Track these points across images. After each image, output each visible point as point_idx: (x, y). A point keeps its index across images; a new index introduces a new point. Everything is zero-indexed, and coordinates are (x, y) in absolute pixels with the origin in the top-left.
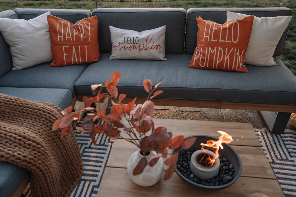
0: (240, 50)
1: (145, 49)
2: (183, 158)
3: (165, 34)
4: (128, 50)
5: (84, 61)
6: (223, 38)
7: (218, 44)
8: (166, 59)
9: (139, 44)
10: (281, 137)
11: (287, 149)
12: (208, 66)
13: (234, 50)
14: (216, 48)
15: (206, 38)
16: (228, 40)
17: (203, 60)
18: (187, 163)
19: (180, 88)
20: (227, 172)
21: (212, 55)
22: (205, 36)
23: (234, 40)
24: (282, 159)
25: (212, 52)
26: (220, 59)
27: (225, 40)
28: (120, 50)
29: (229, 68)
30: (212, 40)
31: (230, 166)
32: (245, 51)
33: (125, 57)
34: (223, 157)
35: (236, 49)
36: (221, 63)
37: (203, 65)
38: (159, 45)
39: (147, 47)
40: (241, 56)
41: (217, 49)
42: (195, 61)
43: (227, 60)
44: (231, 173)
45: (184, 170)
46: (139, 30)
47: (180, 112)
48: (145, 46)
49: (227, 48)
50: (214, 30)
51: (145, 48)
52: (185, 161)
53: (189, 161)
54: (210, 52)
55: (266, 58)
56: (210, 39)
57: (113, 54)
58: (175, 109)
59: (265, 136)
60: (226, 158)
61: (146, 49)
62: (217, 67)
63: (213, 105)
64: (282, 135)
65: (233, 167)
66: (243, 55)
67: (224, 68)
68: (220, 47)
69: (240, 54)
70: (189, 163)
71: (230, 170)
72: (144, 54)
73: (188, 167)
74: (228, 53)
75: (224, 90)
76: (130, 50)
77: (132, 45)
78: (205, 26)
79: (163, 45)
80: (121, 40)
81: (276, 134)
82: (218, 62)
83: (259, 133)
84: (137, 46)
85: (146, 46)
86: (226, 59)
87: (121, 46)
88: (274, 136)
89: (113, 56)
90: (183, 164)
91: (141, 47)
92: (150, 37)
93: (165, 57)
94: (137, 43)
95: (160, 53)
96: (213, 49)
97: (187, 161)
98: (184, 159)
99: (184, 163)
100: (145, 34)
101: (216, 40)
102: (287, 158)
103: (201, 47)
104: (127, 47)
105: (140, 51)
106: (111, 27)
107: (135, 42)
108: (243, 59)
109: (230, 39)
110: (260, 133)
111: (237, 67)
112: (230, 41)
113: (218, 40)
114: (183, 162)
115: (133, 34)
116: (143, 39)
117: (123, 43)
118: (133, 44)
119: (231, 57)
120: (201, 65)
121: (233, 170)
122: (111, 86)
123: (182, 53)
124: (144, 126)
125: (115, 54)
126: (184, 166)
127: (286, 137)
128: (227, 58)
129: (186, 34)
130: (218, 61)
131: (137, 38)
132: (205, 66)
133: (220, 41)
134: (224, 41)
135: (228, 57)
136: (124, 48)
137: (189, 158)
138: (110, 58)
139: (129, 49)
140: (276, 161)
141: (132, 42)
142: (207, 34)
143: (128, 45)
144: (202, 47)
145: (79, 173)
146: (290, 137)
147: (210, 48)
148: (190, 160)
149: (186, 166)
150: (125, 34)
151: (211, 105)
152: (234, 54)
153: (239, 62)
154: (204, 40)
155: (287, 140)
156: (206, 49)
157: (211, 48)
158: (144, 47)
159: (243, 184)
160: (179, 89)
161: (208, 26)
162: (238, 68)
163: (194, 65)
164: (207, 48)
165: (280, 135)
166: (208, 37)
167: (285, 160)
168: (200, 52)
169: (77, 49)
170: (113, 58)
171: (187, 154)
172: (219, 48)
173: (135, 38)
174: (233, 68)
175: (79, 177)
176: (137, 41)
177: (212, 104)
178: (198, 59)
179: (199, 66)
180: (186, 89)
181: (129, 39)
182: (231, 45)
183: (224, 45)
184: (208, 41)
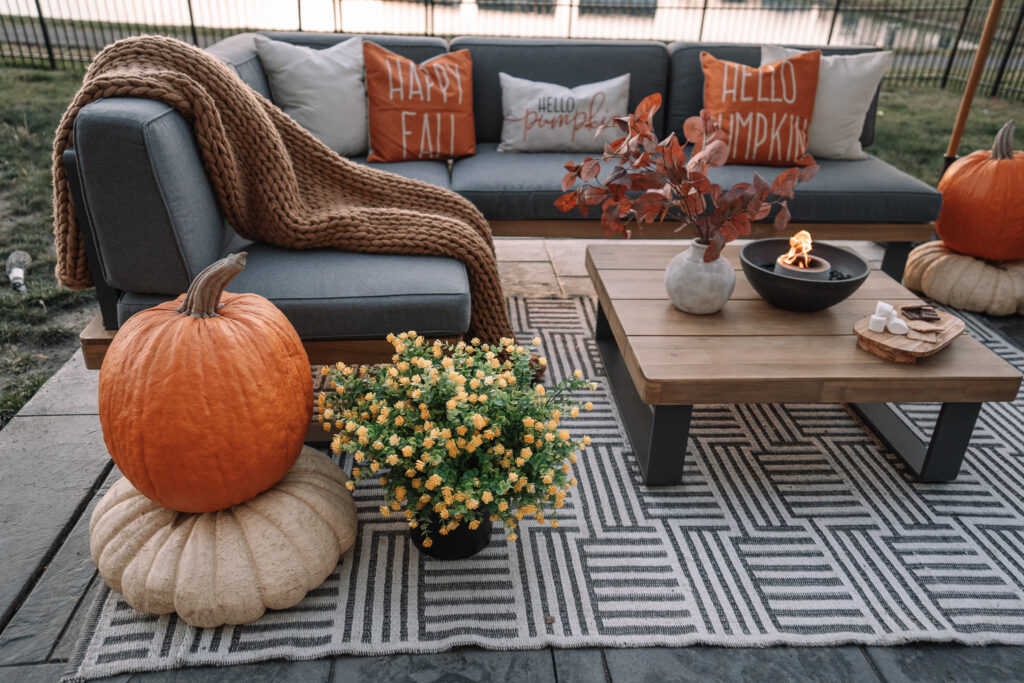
0: (799, 120)
1: (586, 126)
3: (627, 94)
4: (548, 126)
5: (446, 152)
6: (766, 93)
7: (754, 107)
9: (573, 114)
12: (734, 157)
13: (788, 119)
14: (751, 114)
15: (729, 96)
16: (775, 98)
21: (744, 130)
22: (725, 92)
23: (787, 97)
25: (744, 124)
26: (760, 138)
27: (769, 97)
28: (527, 128)
29: (780, 159)
30: (743, 99)
32: (809, 121)
33: (538, 144)
35: (792, 117)
36: (764, 148)
39: (593, 120)
41: (754, 118)
43: (776, 140)
46: (571, 85)
48: (588, 118)
49: (774, 115)
50: (748, 78)
51: (587, 123)
54: (740, 124)
55: (847, 140)
56: (738, 96)
57: (509, 138)
61: (589, 126)
62: (754, 157)
66: (805, 131)
67: (770, 158)
68: (760, 112)
69: (801, 127)
72: (584, 137)
74: (777, 125)
76: (553, 127)
77: (557, 115)
78: (723, 71)
80: (533, 104)
82: (757, 145)
84: (570, 118)
85: (591, 118)
86: (773, 137)
87: (532, 117)
89: (507, 145)
91: (579, 120)
92: (600, 97)
94: (570, 110)
96: (744, 116)
100: (585, 92)
101: (751, 99)
103: (717, 115)
104: (546, 121)
105: (575, 129)
106: (504, 77)
107: (565, 109)
108: (807, 139)
109: (779, 94)
111: (797, 155)
112: (780, 100)
113: (756, 98)
115: (558, 93)
116: (584, 101)
117: (537, 110)
118: (560, 113)
119: (785, 132)
125: (512, 136)
128: (776, 135)
130: (758, 142)
131: (570, 101)
133: (760, 99)
134: (767, 100)
135: (777, 132)
136: (537, 123)
138: (499, 150)
139: (550, 125)
141: (559, 109)
142: (730, 87)
143: (549, 117)
147: (738, 116)
150: (539, 91)
152: (790, 127)
153: (799, 144)
154: (723, 100)
156: (729, 119)
157: (741, 115)
158: (585, 121)
161: (731, 71)
162: (799, 157)
164: (732, 116)
166: (734, 91)
169: (433, 121)
170: (509, 148)
172: (759, 115)
173: (564, 101)
174: (788, 159)
176: (570, 107)
181: (552, 101)
182: (782, 108)
183: (767, 109)
184: (734, 99)
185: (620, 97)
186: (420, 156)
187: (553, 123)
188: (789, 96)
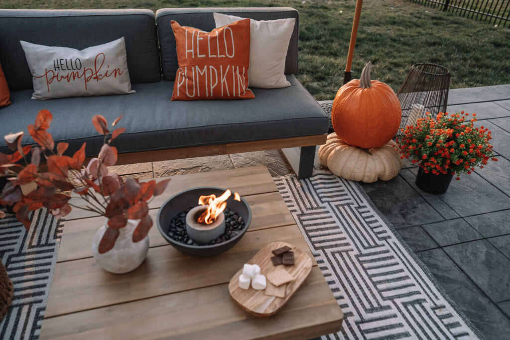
0: (239, 68)
1: (94, 78)
2: (175, 224)
3: (125, 51)
4: (64, 80)
6: (214, 52)
7: (207, 61)
8: (134, 91)
9: (82, 69)
10: (311, 181)
11: (317, 195)
12: (199, 95)
13: (231, 68)
14: (206, 67)
15: (190, 54)
16: (220, 55)
17: (191, 87)
18: (183, 228)
19: (161, 132)
20: (235, 227)
21: (202, 78)
22: (187, 51)
23: (229, 54)
24: (312, 208)
25: (202, 74)
26: (214, 83)
27: (217, 54)
28: (49, 83)
29: (229, 95)
30: (199, 56)
31: (238, 219)
32: (247, 68)
33: (61, 93)
34: (229, 210)
35: (233, 67)
36: (217, 89)
37: (192, 94)
38: (119, 69)
39: (98, 74)
40: (243, 76)
41: (208, 69)
42: (180, 90)
43: (224, 83)
44: (240, 227)
45: (178, 238)
46: (80, 47)
47: (171, 172)
48: (94, 72)
49: (221, 66)
50: (200, 41)
51: (95, 76)
52: (179, 226)
53: (184, 226)
54: (199, 73)
55: (275, 76)
56: (196, 54)
57: (37, 89)
58: (163, 170)
59: (292, 184)
60: (233, 210)
61: (97, 78)
62: (212, 95)
63: (215, 150)
64: (311, 179)
65: (243, 220)
66: (245, 75)
67: (222, 95)
68: (211, 65)
69: (241, 73)
70: (185, 228)
71: (239, 224)
72: (95, 86)
73: (183, 232)
74: (224, 74)
75: (226, 126)
76: (68, 81)
77: (70, 72)
78: (185, 35)
79: (125, 69)
80: (49, 64)
81: (304, 179)
82: (212, 88)
83: (284, 181)
84: (80, 73)
85: (96, 72)
86: (222, 82)
87: (50, 75)
88: (302, 181)
89: (37, 95)
90: (177, 231)
91: (88, 75)
92: (101, 57)
93: (132, 89)
94: (79, 67)
95: (122, 81)
96: (202, 68)
97: (181, 226)
98: (178, 224)
99: (178, 229)
100: (91, 53)
101: (204, 56)
102: (318, 205)
103: (184, 67)
104: (62, 77)
105: (86, 80)
106: (23, 43)
107: (74, 67)
108: (247, 80)
109: (222, 52)
110: (286, 181)
111: (239, 93)
112: (224, 56)
113: (207, 55)
114: (176, 229)
115: (69, 54)
116: (88, 61)
117: (54, 70)
118: (72, 71)
119: (229, 78)
120: (189, 94)
121: (242, 223)
122: (39, 132)
123: (160, 81)
124: (107, 185)
125: (41, 89)
126: (178, 233)
127: (315, 180)
128: (224, 80)
129: (160, 50)
130: (213, 86)
131: (78, 60)
132: (195, 96)
133: (210, 56)
134: (215, 56)
135: (225, 78)
136: (55, 78)
137: (184, 222)
138: (33, 98)
139: (66, 79)
140: (305, 212)
141: (70, 67)
142: (190, 48)
143: (65, 73)
144: (186, 67)
145: (5, 295)
146: (321, 179)
147: (197, 67)
148: (185, 223)
149: (181, 232)
150: (53, 54)
151: (211, 150)
152: (232, 74)
153: (241, 86)
154: (187, 57)
155: (317, 184)
156: (192, 70)
157: (200, 68)
158: (92, 75)
159: (258, 239)
160: (159, 132)
161: (190, 35)
162: (242, 93)
163: (178, 95)
164: (193, 68)
165: (309, 179)
166: (192, 51)
167: (316, 209)
168: (184, 75)
170: (39, 97)
171: (181, 217)
172: (211, 67)
173: (74, 60)
174: (234, 95)
175: (6, 302)
176: (78, 65)
177: (213, 149)
178: (183, 86)
179: (187, 96)
180: (170, 131)
181: (63, 62)
182: (226, 62)
183: (216, 62)
184: (193, 57)
185: (118, 55)
187: (68, 78)
188: (230, 53)
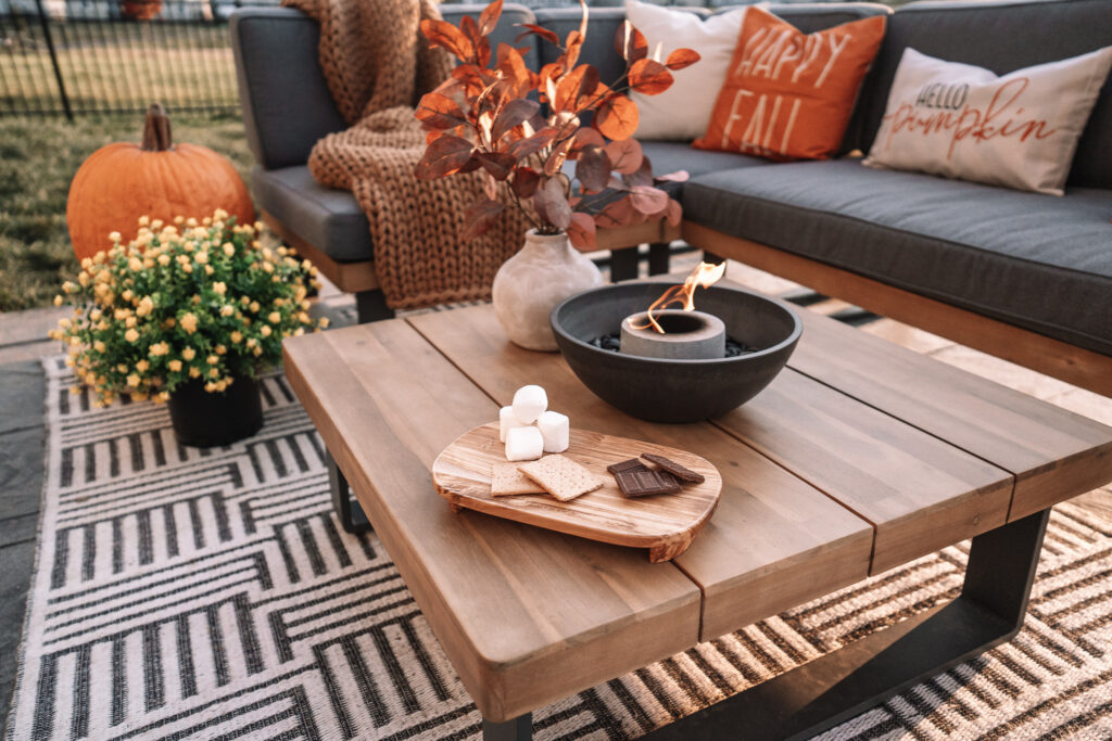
1: (975, 134)
4: (921, 129)
5: (775, 148)
8: (1057, 192)
28: (893, 130)
33: (901, 157)
38: (1043, 124)
39: (988, 125)
48: (982, 120)
51: (978, 129)
61: (980, 134)
63: (1082, 363)
72: (970, 155)
76: (926, 132)
77: (936, 112)
79: (1069, 128)
80: (915, 93)
84: (954, 118)
85: (987, 120)
87: (905, 114)
89: (875, 155)
91: (966, 124)
92: (1020, 86)
93: (1059, 186)
94: (957, 104)
95: (1035, 156)
104: (920, 121)
105: (957, 137)
106: (908, 52)
107: (950, 103)
116: (983, 91)
117: (915, 103)
118: (942, 110)
131: (965, 90)
136: (908, 123)
138: (867, 162)
141: (943, 102)
143: (926, 114)
151: (1071, 363)
158: (975, 125)
169: (770, 106)
170: (875, 161)
173: (952, 88)
176: (958, 99)
177: (1076, 359)
181: (937, 91)
186: (743, 148)
187: (927, 125)
